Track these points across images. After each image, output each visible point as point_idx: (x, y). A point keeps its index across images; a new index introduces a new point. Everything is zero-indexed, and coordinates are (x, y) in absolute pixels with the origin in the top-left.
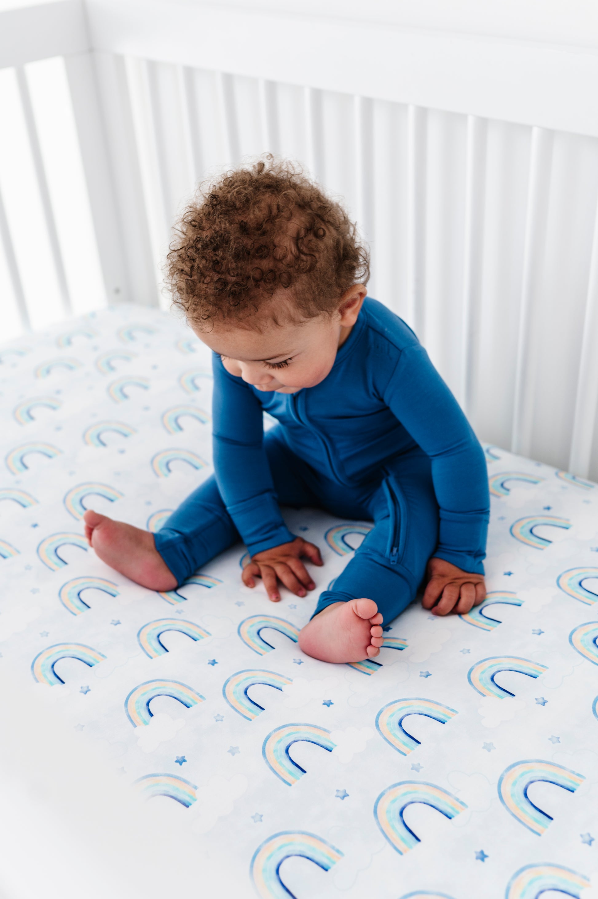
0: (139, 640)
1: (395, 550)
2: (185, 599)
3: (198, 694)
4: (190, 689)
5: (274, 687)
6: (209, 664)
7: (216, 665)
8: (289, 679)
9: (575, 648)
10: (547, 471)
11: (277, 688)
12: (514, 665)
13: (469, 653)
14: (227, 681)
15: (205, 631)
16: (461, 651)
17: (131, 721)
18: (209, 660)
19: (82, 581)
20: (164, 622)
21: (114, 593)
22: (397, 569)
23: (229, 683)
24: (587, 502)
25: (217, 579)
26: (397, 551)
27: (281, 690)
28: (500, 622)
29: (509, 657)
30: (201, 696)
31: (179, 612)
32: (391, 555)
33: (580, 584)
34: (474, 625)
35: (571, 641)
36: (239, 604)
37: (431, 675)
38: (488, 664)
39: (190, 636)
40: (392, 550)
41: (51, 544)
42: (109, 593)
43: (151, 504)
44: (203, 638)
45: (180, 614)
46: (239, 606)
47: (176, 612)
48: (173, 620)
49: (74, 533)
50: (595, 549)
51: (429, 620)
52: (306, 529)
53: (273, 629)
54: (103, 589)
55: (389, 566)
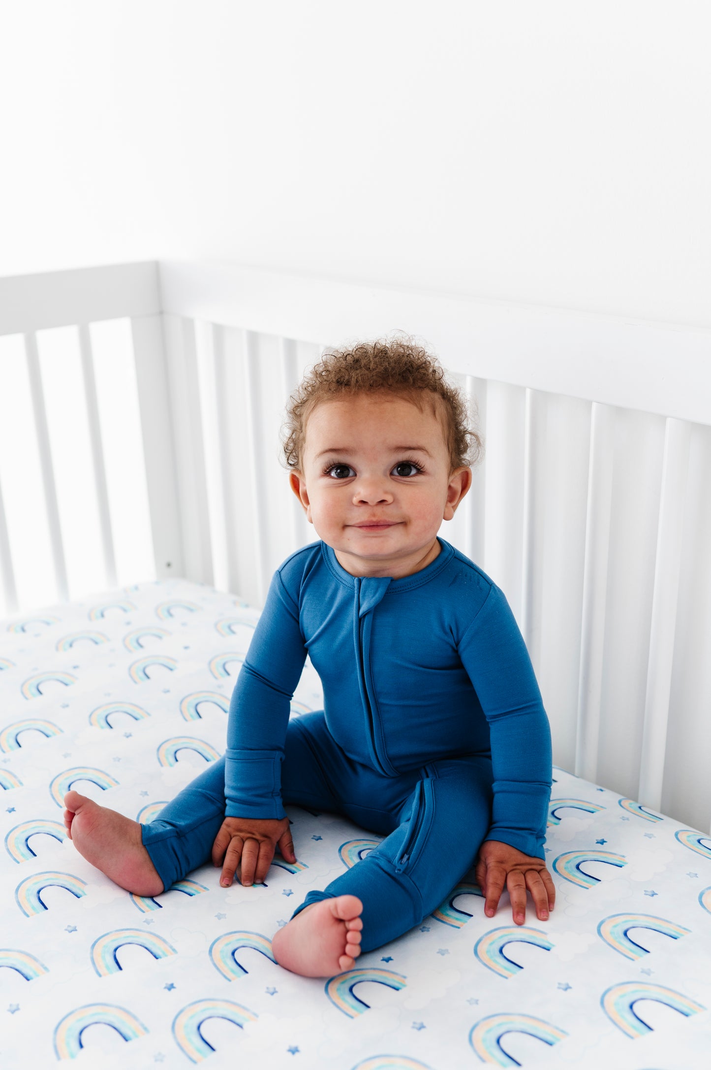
0: (92, 953)
1: (406, 857)
2: (161, 907)
3: (142, 1025)
4: (135, 1018)
5: (234, 1022)
6: (165, 988)
7: (173, 990)
8: (255, 1014)
9: (606, 1012)
10: (609, 798)
11: (237, 1024)
12: (529, 1025)
13: (477, 1004)
14: (181, 1012)
15: (171, 947)
16: (468, 1001)
17: (57, 1052)
18: (166, 984)
19: (47, 876)
20: (127, 933)
21: (79, 892)
22: (401, 880)
23: (182, 1015)
24: (649, 836)
25: (202, 886)
26: (408, 859)
27: (241, 1027)
28: (522, 968)
29: (524, 1015)
30: (145, 1029)
31: (147, 922)
32: (399, 862)
33: (625, 934)
34: (490, 968)
35: (602, 1003)
36: (219, 917)
37: (425, 1027)
38: (496, 1021)
39: (152, 953)
40: (402, 857)
41: (23, 832)
42: (73, 893)
43: (148, 795)
44: (166, 956)
45: (149, 924)
46: (219, 919)
47: (144, 922)
48: (138, 932)
49: (51, 822)
50: (650, 894)
51: (439, 954)
52: (319, 838)
53: (251, 948)
54: (67, 889)
55: (394, 875)
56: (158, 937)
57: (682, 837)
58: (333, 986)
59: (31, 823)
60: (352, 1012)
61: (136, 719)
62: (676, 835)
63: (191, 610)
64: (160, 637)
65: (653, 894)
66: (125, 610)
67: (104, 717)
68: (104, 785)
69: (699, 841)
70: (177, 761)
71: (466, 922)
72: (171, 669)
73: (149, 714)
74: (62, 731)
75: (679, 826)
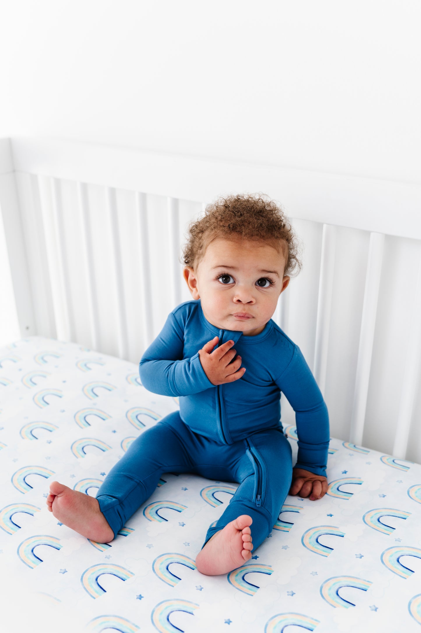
0: (83, 585)
1: (259, 496)
2: (111, 546)
3: (134, 624)
4: (127, 621)
5: (187, 612)
6: (137, 598)
7: (142, 599)
8: (197, 605)
9: (386, 567)
10: (336, 443)
11: (190, 613)
13: (317, 574)
14: (153, 611)
15: (129, 572)
16: (311, 574)
18: (137, 596)
19: (33, 539)
20: (99, 567)
21: (58, 546)
22: (261, 510)
23: (155, 613)
25: (130, 529)
26: (261, 497)
27: (193, 614)
28: (332, 549)
30: (136, 626)
31: (108, 557)
32: (256, 500)
33: (379, 521)
34: (315, 552)
35: (382, 561)
36: (149, 546)
37: (295, 594)
38: (332, 582)
39: (119, 577)
40: (257, 497)
41: (6, 514)
42: (54, 547)
43: (75, 477)
44: (129, 578)
45: (109, 559)
46: (150, 548)
47: (105, 558)
48: (105, 565)
49: (22, 504)
50: (382, 496)
51: (284, 549)
52: (186, 489)
53: (176, 563)
54: (49, 545)
55: (255, 508)
56: (118, 566)
57: (385, 460)
58: (233, 578)
59: (8, 507)
60: (251, 592)
61: (51, 431)
62: (381, 459)
63: (57, 357)
64: (45, 377)
65: (384, 496)
66: (15, 362)
67: (29, 432)
68: (46, 475)
69: (393, 461)
70: (85, 454)
71: (291, 528)
72: (60, 397)
73: (57, 427)
74: (6, 445)
75: (380, 454)
